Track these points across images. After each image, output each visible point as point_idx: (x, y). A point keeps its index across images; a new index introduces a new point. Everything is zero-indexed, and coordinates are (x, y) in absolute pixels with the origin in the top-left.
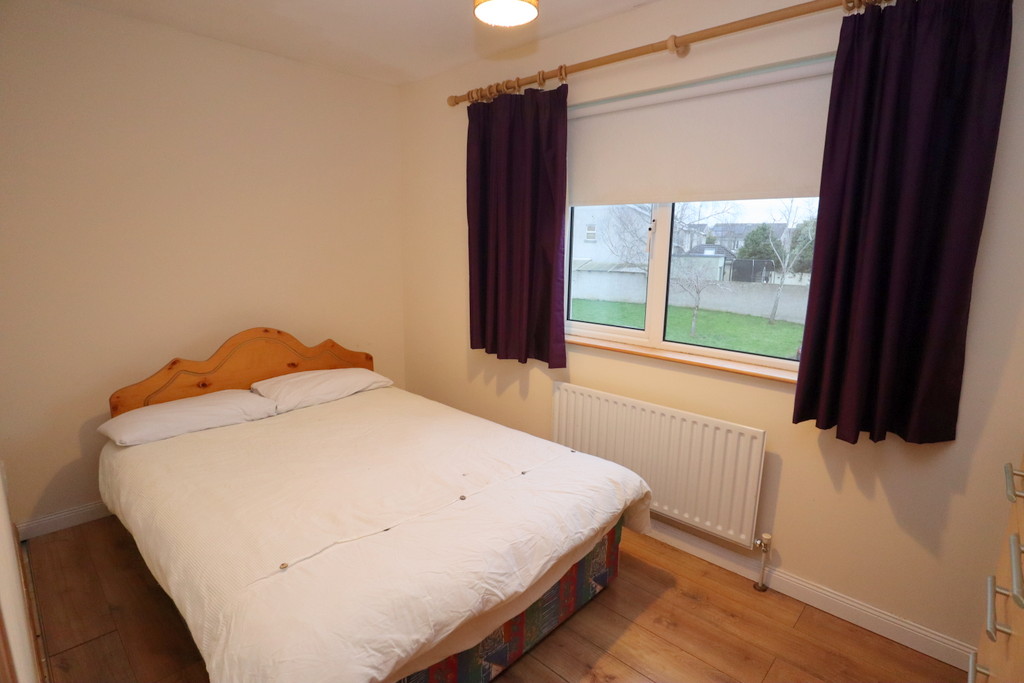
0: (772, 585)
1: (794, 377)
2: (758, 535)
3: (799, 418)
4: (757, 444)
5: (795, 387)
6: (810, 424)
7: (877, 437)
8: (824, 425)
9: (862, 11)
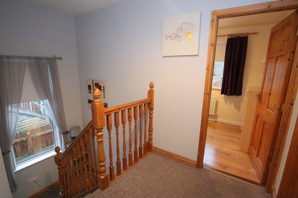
0: (217, 121)
1: (221, 89)
2: (215, 113)
3: (221, 94)
4: (215, 99)
5: (221, 90)
6: (223, 95)
7: (232, 95)
8: (225, 94)
9: (230, 37)
